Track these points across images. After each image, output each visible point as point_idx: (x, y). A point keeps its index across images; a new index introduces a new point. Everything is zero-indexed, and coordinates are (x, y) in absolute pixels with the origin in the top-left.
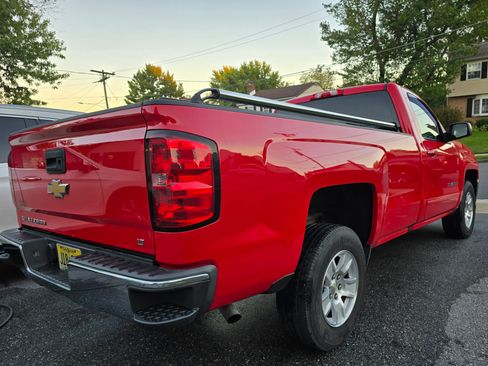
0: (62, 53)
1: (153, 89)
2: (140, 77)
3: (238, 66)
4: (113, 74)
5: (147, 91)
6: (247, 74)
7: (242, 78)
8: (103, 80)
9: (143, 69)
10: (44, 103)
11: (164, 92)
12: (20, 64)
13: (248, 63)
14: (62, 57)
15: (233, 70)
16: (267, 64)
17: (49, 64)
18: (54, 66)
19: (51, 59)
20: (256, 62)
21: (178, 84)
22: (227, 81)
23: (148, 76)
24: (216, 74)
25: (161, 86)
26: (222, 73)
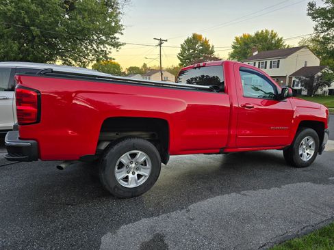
0: (122, 31)
1: (195, 50)
2: (188, 41)
3: (253, 34)
4: (166, 41)
5: (191, 51)
6: (258, 39)
7: (254, 42)
8: (160, 44)
9: (191, 36)
10: (114, 59)
11: (201, 51)
12: (103, 38)
13: (260, 32)
14: (122, 34)
15: (249, 36)
16: (275, 32)
17: (115, 38)
18: (118, 39)
19: (116, 35)
20: (266, 31)
21: (211, 46)
22: (243, 44)
23: (193, 41)
24: (237, 39)
25: (200, 47)
26: (241, 38)
